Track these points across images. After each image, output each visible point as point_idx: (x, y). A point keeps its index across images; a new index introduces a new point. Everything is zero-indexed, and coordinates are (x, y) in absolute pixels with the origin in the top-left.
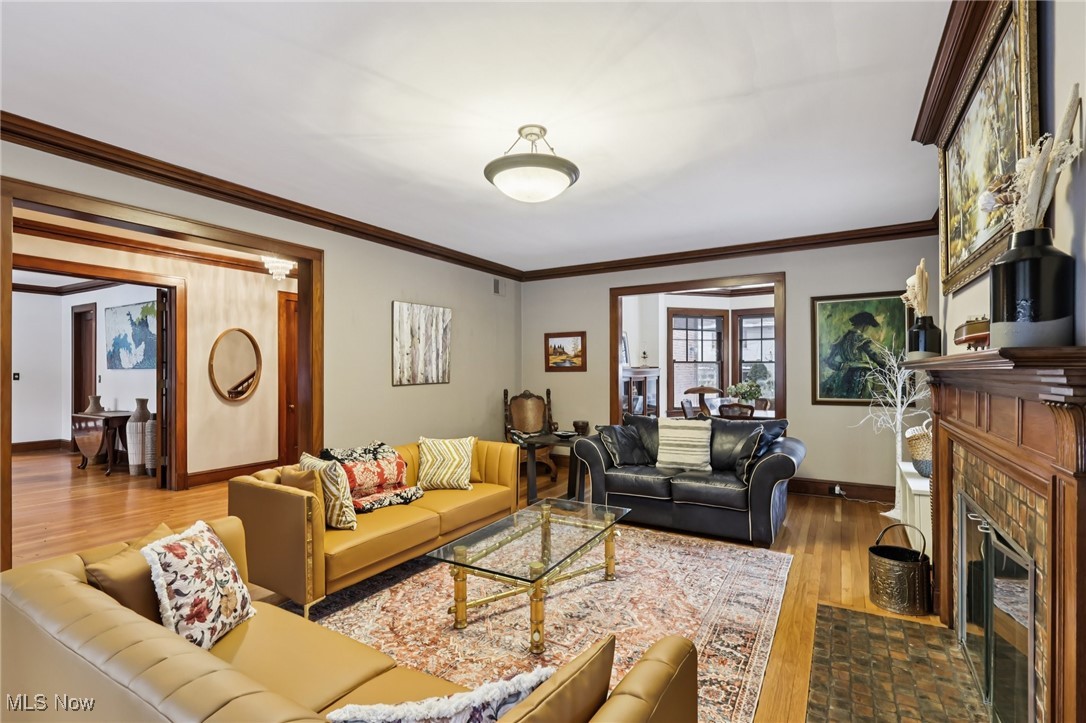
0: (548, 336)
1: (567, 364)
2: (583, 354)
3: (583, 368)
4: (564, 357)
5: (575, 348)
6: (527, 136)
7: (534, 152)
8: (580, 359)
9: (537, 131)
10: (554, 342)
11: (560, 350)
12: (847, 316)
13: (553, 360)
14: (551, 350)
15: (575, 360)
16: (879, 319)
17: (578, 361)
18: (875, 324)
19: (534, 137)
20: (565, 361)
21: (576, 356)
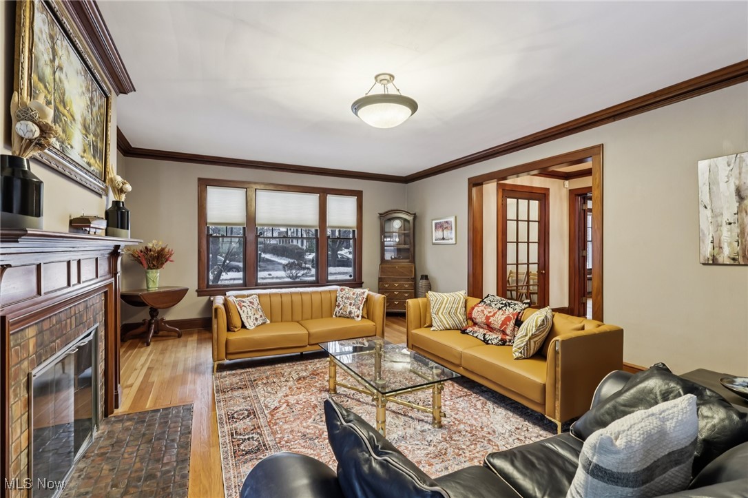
6: (381, 80)
7: (386, 93)
9: (388, 77)
19: (386, 82)
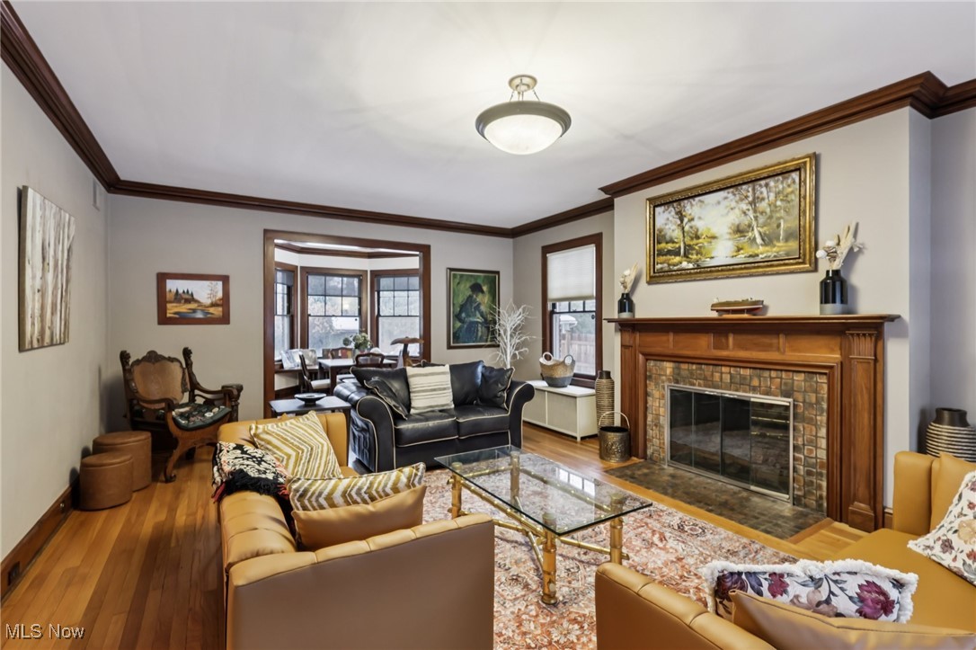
0: (162, 278)
1: (199, 315)
2: (225, 302)
3: (225, 319)
4: (193, 306)
5: (213, 294)
8: (220, 309)
9: (526, 80)
10: (172, 285)
11: (186, 296)
12: (468, 285)
13: (172, 309)
14: (169, 296)
15: (212, 310)
16: (485, 288)
17: (217, 312)
18: (483, 292)
20: (194, 311)
21: (213, 305)
